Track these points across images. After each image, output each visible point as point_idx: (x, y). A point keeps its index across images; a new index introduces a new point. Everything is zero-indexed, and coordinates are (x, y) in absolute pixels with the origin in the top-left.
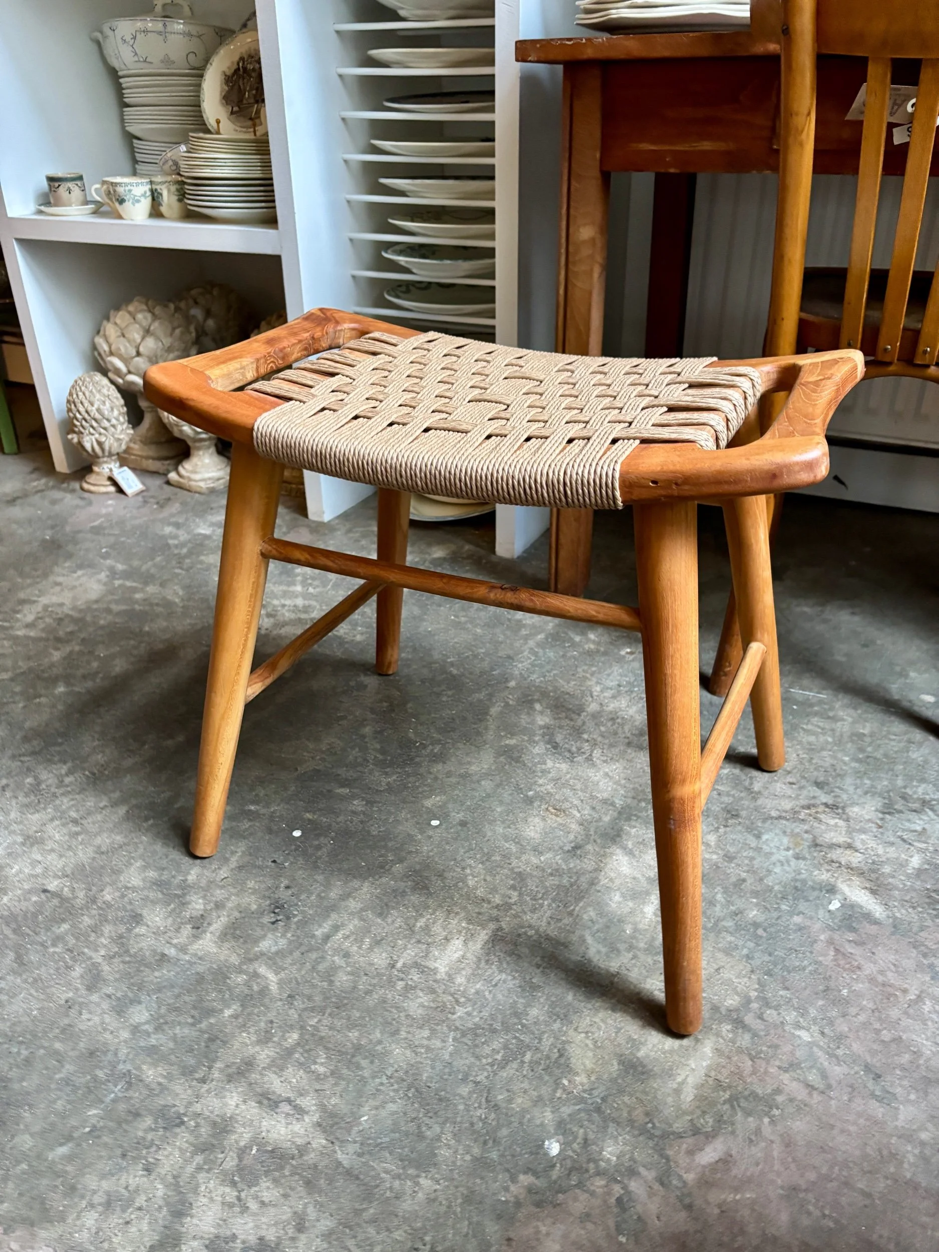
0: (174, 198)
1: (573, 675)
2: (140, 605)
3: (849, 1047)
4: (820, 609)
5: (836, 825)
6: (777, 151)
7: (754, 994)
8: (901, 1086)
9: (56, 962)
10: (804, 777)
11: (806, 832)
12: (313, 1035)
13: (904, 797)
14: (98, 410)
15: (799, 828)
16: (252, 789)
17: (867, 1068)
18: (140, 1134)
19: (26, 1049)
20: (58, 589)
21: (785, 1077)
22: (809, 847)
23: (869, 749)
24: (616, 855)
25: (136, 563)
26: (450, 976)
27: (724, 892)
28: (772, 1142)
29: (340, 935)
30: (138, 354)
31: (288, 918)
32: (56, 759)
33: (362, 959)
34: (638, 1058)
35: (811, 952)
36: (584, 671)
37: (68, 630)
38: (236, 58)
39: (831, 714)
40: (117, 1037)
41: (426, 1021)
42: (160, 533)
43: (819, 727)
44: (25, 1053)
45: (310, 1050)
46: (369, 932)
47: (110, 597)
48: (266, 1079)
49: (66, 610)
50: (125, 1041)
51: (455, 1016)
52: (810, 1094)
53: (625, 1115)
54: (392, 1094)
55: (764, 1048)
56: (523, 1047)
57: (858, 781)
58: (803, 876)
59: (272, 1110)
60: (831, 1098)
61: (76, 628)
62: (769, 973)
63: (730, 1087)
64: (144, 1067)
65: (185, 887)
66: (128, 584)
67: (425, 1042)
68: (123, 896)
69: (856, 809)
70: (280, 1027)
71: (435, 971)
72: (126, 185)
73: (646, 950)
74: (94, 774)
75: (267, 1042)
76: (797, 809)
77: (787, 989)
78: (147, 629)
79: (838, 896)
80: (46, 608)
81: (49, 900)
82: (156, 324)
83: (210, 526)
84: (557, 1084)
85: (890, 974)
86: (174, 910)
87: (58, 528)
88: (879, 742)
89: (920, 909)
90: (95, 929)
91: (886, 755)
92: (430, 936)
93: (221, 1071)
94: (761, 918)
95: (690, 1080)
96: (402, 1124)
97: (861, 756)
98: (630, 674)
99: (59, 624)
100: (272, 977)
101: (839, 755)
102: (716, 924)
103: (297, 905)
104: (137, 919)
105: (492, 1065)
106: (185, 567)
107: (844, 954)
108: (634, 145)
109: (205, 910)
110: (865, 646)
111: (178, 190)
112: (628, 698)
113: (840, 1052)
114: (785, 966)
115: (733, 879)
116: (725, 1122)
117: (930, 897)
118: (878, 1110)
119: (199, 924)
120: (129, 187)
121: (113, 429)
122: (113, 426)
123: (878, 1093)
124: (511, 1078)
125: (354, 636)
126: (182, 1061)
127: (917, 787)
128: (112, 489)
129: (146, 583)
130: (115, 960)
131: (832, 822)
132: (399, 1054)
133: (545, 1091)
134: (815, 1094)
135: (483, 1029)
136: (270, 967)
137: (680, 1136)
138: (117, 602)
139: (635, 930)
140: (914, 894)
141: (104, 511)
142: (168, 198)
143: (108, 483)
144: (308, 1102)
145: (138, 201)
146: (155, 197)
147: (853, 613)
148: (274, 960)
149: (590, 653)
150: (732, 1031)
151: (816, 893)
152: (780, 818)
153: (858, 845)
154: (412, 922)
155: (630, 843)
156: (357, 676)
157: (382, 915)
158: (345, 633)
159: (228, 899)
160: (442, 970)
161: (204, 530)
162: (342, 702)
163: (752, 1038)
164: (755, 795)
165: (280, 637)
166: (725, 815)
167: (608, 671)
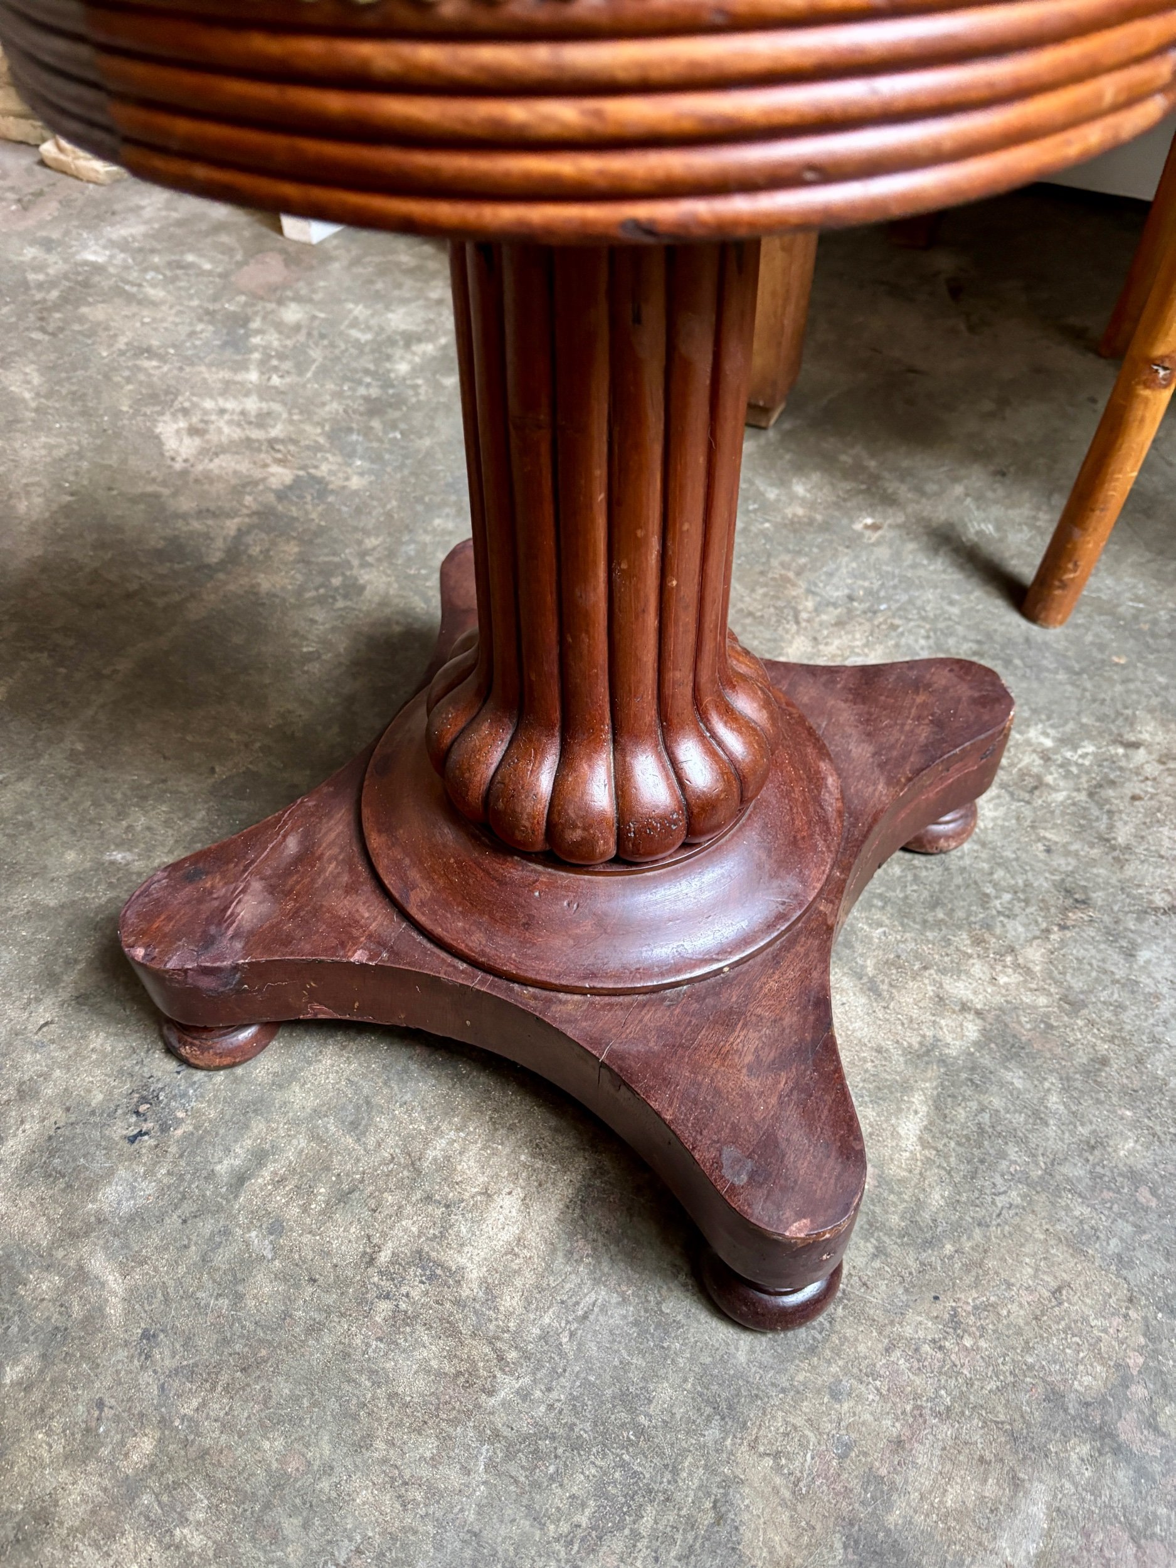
1: (762, 573)
7: (1136, 1361)
12: (186, 1444)
16: (121, 815)
26: (488, 1290)
29: (266, 1174)
31: (164, 1128)
33: (307, 1238)
34: (888, 1532)
36: (783, 565)
42: (15, 259)
45: (176, 1485)
46: (328, 1169)
51: (492, 1401)
67: (425, 1472)
70: (117, 1419)
71: (457, 1276)
83: (105, 247)
92: (453, 1185)
94: (1144, 1160)
98: (873, 574)
100: (114, 1281)
103: (184, 1095)
106: (50, 329)
112: (867, 626)
125: (347, 479)
135: (553, 1438)
136: (111, 1256)
149: (795, 526)
150: (1089, 1460)
154: (418, 1145)
155: (870, 963)
156: (347, 564)
157: (355, 1127)
158: (330, 472)
159: (46, 1076)
160: (474, 1274)
161: (93, 254)
162: (313, 621)
163: (1135, 1483)
164: (1119, 855)
165: (208, 477)
166: (1057, 900)
167: (832, 566)
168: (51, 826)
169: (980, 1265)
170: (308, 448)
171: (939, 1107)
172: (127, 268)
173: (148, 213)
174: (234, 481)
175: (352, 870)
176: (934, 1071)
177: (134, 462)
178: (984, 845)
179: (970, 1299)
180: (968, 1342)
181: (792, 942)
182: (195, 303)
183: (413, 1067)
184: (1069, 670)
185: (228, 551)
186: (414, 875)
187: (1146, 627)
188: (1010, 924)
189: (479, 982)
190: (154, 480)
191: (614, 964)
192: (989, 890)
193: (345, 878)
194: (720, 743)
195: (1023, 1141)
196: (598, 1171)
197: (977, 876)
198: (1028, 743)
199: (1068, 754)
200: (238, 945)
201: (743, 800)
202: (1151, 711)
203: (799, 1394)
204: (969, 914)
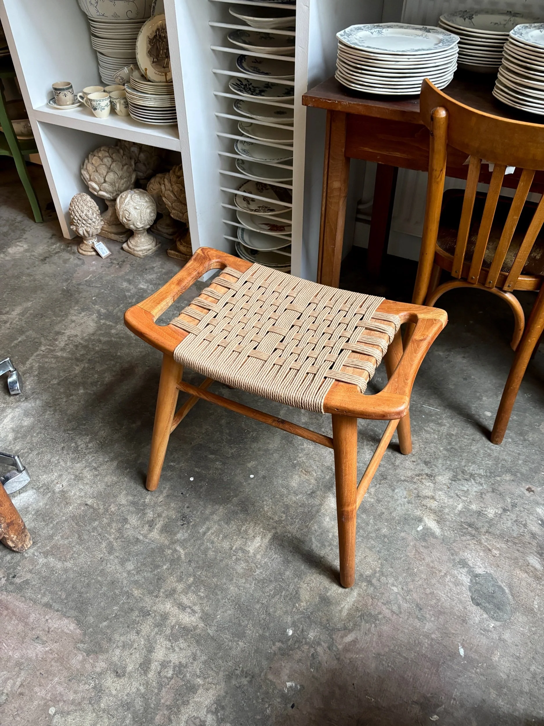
0: (123, 107)
2: (114, 338)
3: (412, 595)
4: (448, 353)
5: (429, 486)
8: (429, 614)
9: (95, 540)
10: (420, 458)
13: (463, 472)
15: (412, 486)
17: (417, 605)
18: (134, 618)
19: (87, 579)
20: (73, 324)
21: (384, 608)
22: (415, 497)
23: (454, 443)
24: (329, 497)
25: (111, 308)
28: (374, 634)
30: (105, 181)
35: (405, 551)
37: (81, 353)
38: (155, 29)
39: (440, 421)
40: (122, 576)
41: (244, 576)
43: (432, 429)
44: (87, 581)
47: (100, 332)
48: (181, 597)
49: (79, 340)
50: (125, 578)
52: (392, 615)
53: (319, 620)
54: (229, 607)
55: (378, 594)
56: (282, 589)
57: (444, 462)
58: (409, 512)
59: (183, 611)
60: (400, 617)
61: (85, 352)
62: (386, 560)
63: (361, 610)
64: (134, 590)
65: (144, 505)
66: (108, 323)
68: (119, 509)
69: (440, 478)
72: (97, 100)
74: (101, 443)
75: (181, 582)
76: (413, 476)
77: (392, 568)
78: (119, 354)
79: (422, 524)
80: (69, 337)
81: (89, 509)
82: (114, 164)
84: (294, 606)
85: (436, 563)
86: (140, 517)
87: (69, 281)
88: (458, 439)
89: (456, 532)
90: (109, 524)
91: (460, 447)
93: (163, 593)
95: (346, 607)
96: (233, 619)
97: (449, 447)
99: (76, 349)
101: (439, 446)
102: (368, 535)
104: (125, 520)
105: (269, 596)
107: (419, 552)
108: (362, 148)
109: (154, 517)
110: (465, 379)
111: (124, 102)
113: (408, 597)
114: (393, 557)
116: (357, 625)
117: (462, 526)
118: (417, 623)
119: (151, 524)
120: (99, 102)
121: (93, 224)
122: (94, 222)
123: (419, 616)
124: (276, 603)
126: (148, 588)
127: (470, 466)
128: (94, 253)
129: (116, 323)
130: (118, 540)
131: (428, 484)
132: (233, 589)
133: (289, 608)
137: (339, 630)
138: (103, 335)
140: (455, 524)
141: (91, 269)
142: (119, 107)
143: (92, 250)
144: (197, 608)
145: (104, 109)
146: (112, 105)
147: (464, 357)
148: (183, 543)
151: (413, 521)
152: (405, 480)
153: (437, 497)
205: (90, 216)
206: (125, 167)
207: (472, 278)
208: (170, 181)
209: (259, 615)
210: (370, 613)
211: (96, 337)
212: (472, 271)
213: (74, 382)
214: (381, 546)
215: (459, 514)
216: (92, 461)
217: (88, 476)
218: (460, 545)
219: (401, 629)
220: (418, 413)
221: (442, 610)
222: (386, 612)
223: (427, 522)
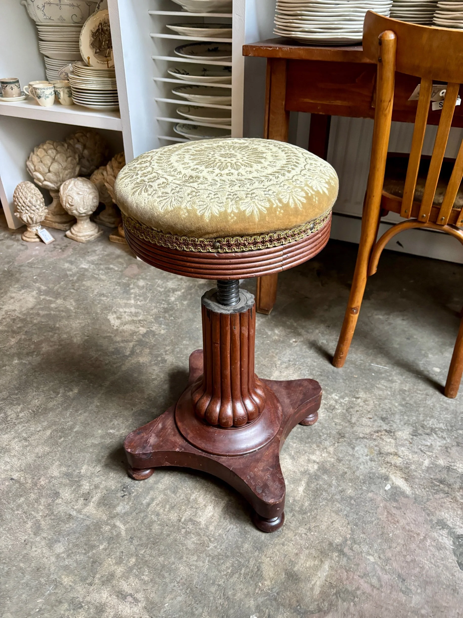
0: (66, 96)
1: (267, 354)
2: (54, 311)
3: (391, 565)
4: (387, 317)
5: (390, 442)
6: (374, 109)
7: (348, 536)
8: (414, 585)
9: (19, 519)
10: (376, 415)
11: (376, 446)
12: (142, 559)
13: (423, 426)
14: (30, 201)
15: (373, 443)
16: (111, 421)
17: (399, 576)
18: (62, 612)
19: (7, 567)
20: (12, 300)
21: (362, 581)
22: (377, 454)
23: (408, 399)
24: (286, 459)
25: (51, 286)
26: (207, 526)
27: (337, 479)
28: (354, 615)
29: (154, 503)
30: (49, 171)
31: (130, 494)
32: (15, 402)
33: (165, 517)
34: (294, 571)
35: (376, 513)
36: (272, 352)
37: (18, 326)
38: (98, 24)
39: (390, 378)
40: (49, 560)
41: (196, 551)
42: (63, 267)
43: (384, 386)
44: (6, 569)
45: (141, 568)
46: (168, 501)
47: (38, 307)
48: (120, 583)
49: (17, 314)
50: (53, 563)
51: (209, 549)
52: (373, 590)
53: (287, 602)
54: (179, 591)
55: (353, 566)
56: (241, 565)
57: (402, 417)
58: (373, 471)
59: (124, 600)
60: (382, 592)
61: (22, 325)
62: (356, 525)
63: (336, 586)
64: (63, 577)
65: (80, 476)
66: (48, 298)
67: (195, 563)
68: (50, 482)
69: (400, 433)
70: (126, 555)
71: (199, 523)
72: (41, 89)
73: (299, 511)
74: (34, 412)
75: (120, 564)
76: (372, 433)
77: (364, 533)
78: (58, 326)
79: (390, 482)
80: (7, 312)
81: (14, 485)
82: (58, 156)
83: (87, 263)
84: (256, 585)
85: (412, 525)
86: (75, 490)
87: (11, 264)
88: (412, 395)
89: (427, 490)
90: (37, 500)
91: (415, 402)
92: (197, 504)
93: (99, 579)
94: (353, 494)
95: (318, 583)
96: (184, 608)
97: (403, 403)
98: (295, 354)
99: (13, 322)
100: (122, 526)
101: (393, 402)
102: (332, 498)
103: (134, 486)
104: (57, 495)
105: (226, 576)
106: (76, 288)
107: (391, 515)
108: (302, 99)
109: (90, 490)
110: (408, 339)
111: (68, 91)
112: (293, 368)
113: (387, 567)
114: (363, 521)
115: (341, 472)
116: (333, 605)
117: (432, 483)
118: (403, 598)
119: (87, 497)
120: (43, 91)
121: (37, 210)
122: (38, 209)
123: (403, 589)
124: (235, 582)
125: (160, 331)
126: (80, 573)
127: (429, 420)
128: (38, 240)
129: (56, 298)
130: (47, 518)
131: (388, 440)
132: (183, 570)
133: (251, 589)
134: (375, 590)
135: (222, 555)
136: (121, 522)
137: (312, 613)
138: (42, 309)
139: (294, 500)
140: (425, 481)
141: (34, 253)
142: (63, 96)
143: (36, 237)
144: (140, 596)
145: (48, 97)
146: (56, 94)
147: (403, 320)
148: (124, 516)
149: (276, 342)
150: (338, 556)
151: (380, 480)
152: (364, 438)
153: (400, 453)
154: (189, 496)
155: (293, 452)
156: (162, 354)
157: (174, 492)
158: (156, 329)
159: (101, 483)
160: (203, 523)
161: (84, 265)
162: (154, 370)
163: (347, 560)
164: (352, 425)
165: (123, 331)
166: (338, 436)
167: (284, 352)
168: (94, 424)
169: (316, 517)
170: (149, 322)
171: (308, 484)
172: (94, 270)
173: (98, 252)
174: (131, 332)
175: (174, 431)
176: (307, 476)
177: (103, 327)
178: (320, 423)
179: (313, 524)
180: (312, 533)
181: (271, 444)
182: (114, 280)
183: (186, 479)
184: (343, 379)
185: (131, 352)
186: (189, 431)
187: (363, 367)
188: (326, 442)
189: (204, 454)
190: (109, 332)
191: (233, 449)
192: (321, 434)
193: (173, 433)
194: (254, 400)
195: (326, 491)
196: (230, 500)
197: (318, 431)
198: (332, 398)
199: (342, 400)
200: (151, 448)
201: (259, 412)
202: (363, 389)
203: (275, 545)
204: (316, 440)
205: (34, 203)
206: (69, 159)
207: (423, 216)
208: (112, 167)
209: (215, 600)
210: (346, 589)
211: (35, 311)
212: (423, 207)
213: (8, 353)
214: (348, 509)
215: (427, 471)
216: (22, 431)
217: (17, 447)
218: (435, 504)
219: (385, 605)
220: (368, 371)
221: (428, 580)
222: (365, 587)
223: (394, 481)
